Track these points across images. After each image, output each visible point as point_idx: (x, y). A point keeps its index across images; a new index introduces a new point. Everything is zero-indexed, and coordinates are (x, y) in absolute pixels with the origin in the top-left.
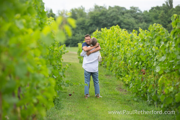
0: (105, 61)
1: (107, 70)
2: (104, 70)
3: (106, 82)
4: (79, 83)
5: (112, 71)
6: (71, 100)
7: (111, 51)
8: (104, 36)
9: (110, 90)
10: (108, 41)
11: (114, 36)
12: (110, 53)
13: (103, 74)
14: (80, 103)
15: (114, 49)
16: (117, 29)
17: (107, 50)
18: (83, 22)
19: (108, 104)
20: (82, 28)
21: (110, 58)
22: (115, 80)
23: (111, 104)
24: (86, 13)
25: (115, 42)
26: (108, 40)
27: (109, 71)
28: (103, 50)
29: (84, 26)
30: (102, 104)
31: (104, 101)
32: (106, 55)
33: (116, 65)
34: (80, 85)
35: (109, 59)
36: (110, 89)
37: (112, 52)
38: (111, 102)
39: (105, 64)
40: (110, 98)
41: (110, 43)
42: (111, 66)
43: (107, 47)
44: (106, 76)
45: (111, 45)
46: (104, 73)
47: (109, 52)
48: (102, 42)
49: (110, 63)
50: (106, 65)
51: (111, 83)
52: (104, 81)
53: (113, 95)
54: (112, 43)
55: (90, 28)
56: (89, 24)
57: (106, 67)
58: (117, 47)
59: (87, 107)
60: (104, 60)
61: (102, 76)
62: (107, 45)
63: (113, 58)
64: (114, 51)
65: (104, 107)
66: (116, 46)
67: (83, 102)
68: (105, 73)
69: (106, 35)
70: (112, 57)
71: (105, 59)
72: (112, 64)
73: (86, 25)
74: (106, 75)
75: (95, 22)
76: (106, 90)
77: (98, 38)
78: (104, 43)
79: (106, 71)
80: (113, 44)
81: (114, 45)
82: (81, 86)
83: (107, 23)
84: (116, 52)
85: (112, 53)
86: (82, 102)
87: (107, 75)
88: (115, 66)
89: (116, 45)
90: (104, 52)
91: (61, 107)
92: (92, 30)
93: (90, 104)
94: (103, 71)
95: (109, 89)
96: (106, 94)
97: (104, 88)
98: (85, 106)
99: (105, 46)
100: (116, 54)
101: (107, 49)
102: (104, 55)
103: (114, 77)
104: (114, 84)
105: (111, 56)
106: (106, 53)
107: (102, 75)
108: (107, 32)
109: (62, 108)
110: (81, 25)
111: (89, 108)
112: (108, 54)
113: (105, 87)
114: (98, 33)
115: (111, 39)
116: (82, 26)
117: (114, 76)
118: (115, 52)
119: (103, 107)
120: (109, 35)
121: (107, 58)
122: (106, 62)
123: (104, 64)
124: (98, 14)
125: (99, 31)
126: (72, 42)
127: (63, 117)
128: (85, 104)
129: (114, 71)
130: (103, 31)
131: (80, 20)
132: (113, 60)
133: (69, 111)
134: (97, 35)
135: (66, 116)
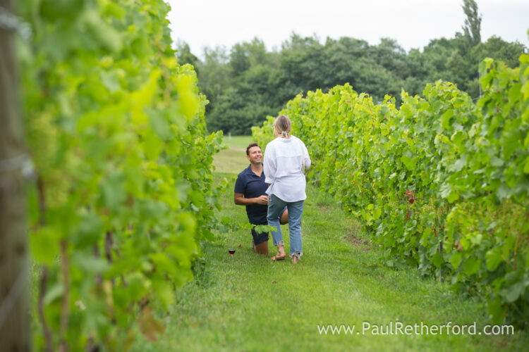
0: (317, 170)
1: (321, 192)
2: (313, 193)
3: (318, 222)
5: (333, 194)
6: (233, 264)
7: (331, 146)
9: (328, 241)
10: (325, 122)
11: (339, 111)
12: (329, 150)
13: (312, 201)
14: (256, 273)
15: (339, 140)
16: (348, 93)
17: (321, 144)
18: (264, 76)
19: (324, 275)
20: (262, 91)
21: (330, 163)
22: (341, 217)
23: (330, 274)
25: (343, 125)
26: (324, 119)
27: (326, 196)
29: (265, 86)
30: (308, 276)
31: (314, 268)
32: (319, 157)
33: (343, 180)
35: (327, 166)
36: (329, 238)
37: (334, 149)
38: (330, 270)
39: (316, 178)
40: (329, 260)
41: (328, 128)
42: (330, 182)
43: (322, 135)
44: (318, 207)
45: (332, 131)
46: (313, 199)
47: (327, 149)
48: (311, 125)
49: (328, 175)
50: (320, 179)
51: (330, 223)
52: (315, 220)
53: (337, 253)
54: (334, 126)
55: (281, 89)
56: (277, 82)
57: (319, 184)
58: (346, 138)
59: (273, 281)
61: (308, 207)
62: (322, 132)
63: (336, 163)
64: (338, 147)
65: (315, 282)
66: (343, 134)
67: (263, 270)
68: (318, 200)
69: (318, 107)
70: (334, 160)
71: (317, 166)
72: (333, 177)
73: (271, 84)
74: (318, 205)
75: (293, 76)
76: (320, 241)
77: (303, 114)
78: (315, 127)
79: (320, 196)
80: (337, 128)
81: (341, 132)
83: (321, 78)
84: (344, 150)
85: (334, 151)
86: (260, 270)
87: (321, 205)
88: (342, 183)
89: (345, 133)
91: (211, 281)
92: (284, 96)
93: (279, 274)
94: (313, 195)
95: (326, 239)
96: (319, 251)
97: (314, 237)
98: (268, 279)
99: (316, 133)
100: (343, 155)
101: (323, 142)
102: (314, 155)
103: (339, 209)
104: (338, 227)
105: (331, 158)
106: (318, 152)
107: (310, 205)
108: (323, 101)
109: (212, 283)
110: (258, 82)
111: (277, 284)
112: (323, 153)
113: (316, 234)
114: (303, 102)
115: (331, 118)
116: (260, 85)
117: (339, 206)
118: (342, 150)
120: (326, 108)
121: (320, 163)
123: (314, 178)
124: (299, 56)
125: (303, 97)
126: (236, 124)
127: (214, 306)
128: (267, 275)
129: (338, 194)
130: (312, 99)
131: (255, 70)
132: (336, 169)
133: (230, 290)
134: (300, 107)
135: (220, 303)
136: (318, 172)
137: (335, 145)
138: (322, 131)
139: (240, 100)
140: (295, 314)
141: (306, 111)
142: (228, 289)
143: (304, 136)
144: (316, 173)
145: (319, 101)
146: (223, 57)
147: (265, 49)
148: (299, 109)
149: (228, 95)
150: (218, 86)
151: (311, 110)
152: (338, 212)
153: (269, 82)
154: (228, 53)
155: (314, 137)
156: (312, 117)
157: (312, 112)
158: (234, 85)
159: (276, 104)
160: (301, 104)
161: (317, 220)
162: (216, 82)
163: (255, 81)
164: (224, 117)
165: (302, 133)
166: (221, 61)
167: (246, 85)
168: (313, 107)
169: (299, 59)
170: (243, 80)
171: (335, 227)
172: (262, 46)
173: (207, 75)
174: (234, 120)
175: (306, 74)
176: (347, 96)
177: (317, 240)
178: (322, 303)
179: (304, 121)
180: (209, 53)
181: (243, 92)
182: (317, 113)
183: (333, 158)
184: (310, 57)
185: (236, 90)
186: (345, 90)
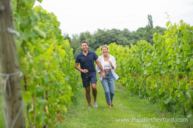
11: (113, 51)
18: (90, 41)
24: (91, 35)
73: (92, 44)
83: (107, 41)
92: (96, 47)
109: (78, 104)
133: (83, 106)
135: (81, 110)
140: (103, 112)
154: (79, 36)
162: (76, 44)
166: (77, 38)
169: (100, 36)
175: (102, 40)
184: (103, 35)
186: (114, 44)
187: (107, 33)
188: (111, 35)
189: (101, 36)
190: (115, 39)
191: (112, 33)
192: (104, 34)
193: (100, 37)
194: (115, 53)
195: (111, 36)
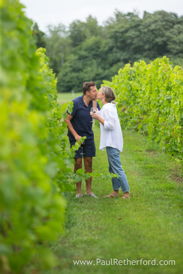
0: (145, 123)
1: (149, 139)
2: (143, 141)
3: (148, 165)
4: (102, 174)
5: (158, 142)
6: (87, 205)
7: (155, 105)
8: (140, 76)
9: (158, 180)
10: (149, 86)
11: (158, 78)
12: (154, 108)
13: (142, 149)
14: (105, 210)
15: (160, 101)
16: (165, 65)
17: (146, 104)
18: (97, 45)
19: (157, 210)
20: (96, 56)
21: (154, 118)
22: (165, 160)
23: (161, 209)
25: (163, 90)
26: (147, 84)
27: (153, 143)
28: (140, 104)
29: (98, 53)
30: (145, 211)
31: (149, 204)
32: (145, 113)
33: (166, 131)
34: (103, 177)
35: (152, 120)
36: (158, 178)
37: (157, 107)
38: (162, 206)
39: (144, 130)
40: (160, 196)
41: (151, 90)
42: (156, 132)
43: (147, 97)
44: (147, 152)
45: (154, 93)
46: (143, 147)
47: (152, 108)
48: (138, 88)
49: (154, 127)
50: (147, 130)
51: (158, 166)
52: (145, 164)
53: (165, 190)
54: (156, 90)
55: (110, 55)
56: (107, 49)
57: (146, 134)
58: (165, 99)
59: (119, 218)
60: (142, 121)
61: (140, 153)
63: (160, 119)
64: (160, 106)
65: (151, 217)
66: (163, 96)
67: (110, 208)
68: (146, 148)
69: (142, 75)
70: (157, 115)
71: (144, 120)
72: (157, 129)
73: (103, 52)
74: (147, 151)
75: (119, 44)
76: (151, 181)
77: (131, 80)
78: (141, 90)
79: (148, 143)
80: (159, 92)
81: (161, 95)
82: (106, 179)
84: (165, 108)
85: (157, 109)
86: (108, 208)
87: (149, 150)
88: (165, 134)
89: (165, 95)
90: (141, 106)
91: (72, 222)
92: (113, 60)
93: (123, 211)
94: (142, 143)
95: (155, 179)
96: (151, 190)
97: (146, 177)
98: (115, 217)
99: (141, 95)
100: (165, 112)
101: (148, 102)
102: (141, 112)
103: (164, 153)
104: (164, 168)
105: (155, 114)
106: (145, 109)
107: (141, 151)
108: (146, 70)
110: (92, 50)
111: (122, 221)
112: (148, 110)
113: (148, 175)
114: (131, 70)
115: (153, 83)
116: (94, 52)
117: (164, 151)
118: (163, 109)
119: (148, 217)
120: (149, 75)
121: (147, 118)
122: (146, 125)
123: (142, 129)
124: (123, 27)
125: (131, 66)
126: (77, 83)
127: (78, 246)
128: (113, 213)
129: (163, 142)
130: (138, 68)
131: (90, 41)
132: (159, 123)
133: (87, 229)
134: (129, 74)
135: (82, 242)
136: (146, 124)
137: (157, 104)
138: (147, 94)
139: (80, 65)
140: (141, 249)
141: (133, 77)
142: (85, 228)
143: (133, 97)
144: (143, 125)
145: (142, 70)
146: (64, 32)
147: (97, 24)
148: (129, 76)
149: (70, 63)
150: (62, 55)
151: (137, 77)
152: (163, 156)
153: (100, 50)
154: (67, 29)
155: (140, 98)
156: (139, 82)
157: (138, 78)
158: (74, 53)
159: (107, 66)
160: (130, 72)
161: (148, 164)
162: (60, 52)
163: (90, 49)
164: (67, 79)
165: (131, 94)
166: (62, 35)
167: (83, 53)
168: (138, 75)
169: (122, 30)
170: (80, 49)
171: (162, 169)
172: (95, 22)
173: (52, 46)
174: (76, 80)
175: (129, 41)
176: (164, 66)
177: (149, 180)
178: (159, 237)
179: (132, 86)
180: (53, 29)
181: (82, 58)
182: (142, 79)
183: (156, 114)
184: (132, 27)
185: (77, 57)
186: (162, 62)
187: (143, 24)
188: (153, 27)
189: (126, 31)
190: (164, 39)
191: (155, 22)
192: (133, 24)
193: (122, 33)
194: (165, 85)
195: (152, 31)
